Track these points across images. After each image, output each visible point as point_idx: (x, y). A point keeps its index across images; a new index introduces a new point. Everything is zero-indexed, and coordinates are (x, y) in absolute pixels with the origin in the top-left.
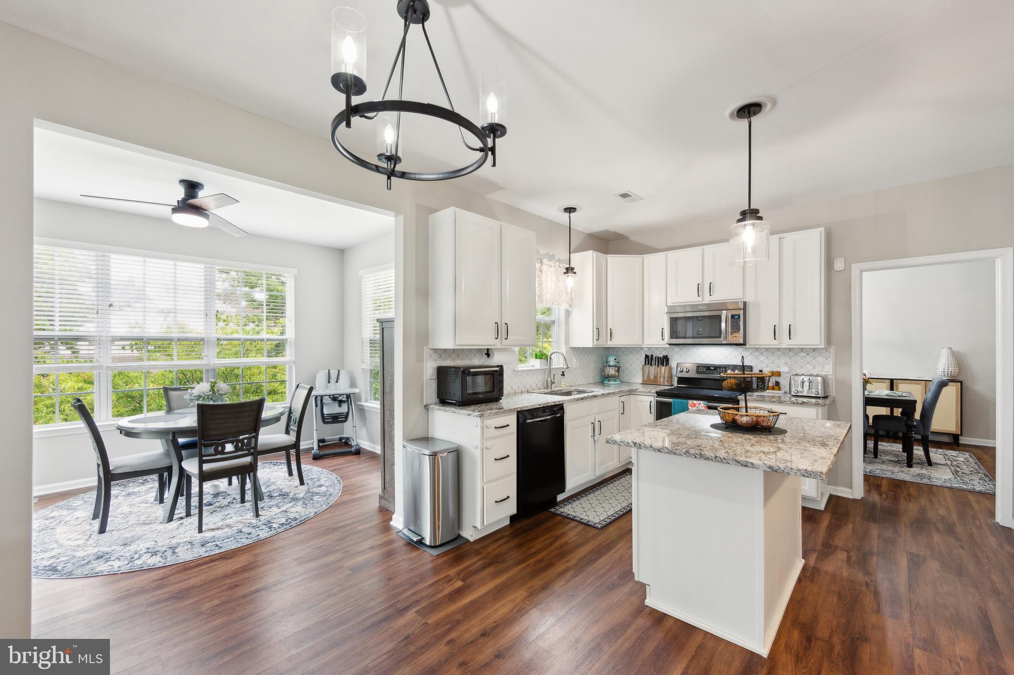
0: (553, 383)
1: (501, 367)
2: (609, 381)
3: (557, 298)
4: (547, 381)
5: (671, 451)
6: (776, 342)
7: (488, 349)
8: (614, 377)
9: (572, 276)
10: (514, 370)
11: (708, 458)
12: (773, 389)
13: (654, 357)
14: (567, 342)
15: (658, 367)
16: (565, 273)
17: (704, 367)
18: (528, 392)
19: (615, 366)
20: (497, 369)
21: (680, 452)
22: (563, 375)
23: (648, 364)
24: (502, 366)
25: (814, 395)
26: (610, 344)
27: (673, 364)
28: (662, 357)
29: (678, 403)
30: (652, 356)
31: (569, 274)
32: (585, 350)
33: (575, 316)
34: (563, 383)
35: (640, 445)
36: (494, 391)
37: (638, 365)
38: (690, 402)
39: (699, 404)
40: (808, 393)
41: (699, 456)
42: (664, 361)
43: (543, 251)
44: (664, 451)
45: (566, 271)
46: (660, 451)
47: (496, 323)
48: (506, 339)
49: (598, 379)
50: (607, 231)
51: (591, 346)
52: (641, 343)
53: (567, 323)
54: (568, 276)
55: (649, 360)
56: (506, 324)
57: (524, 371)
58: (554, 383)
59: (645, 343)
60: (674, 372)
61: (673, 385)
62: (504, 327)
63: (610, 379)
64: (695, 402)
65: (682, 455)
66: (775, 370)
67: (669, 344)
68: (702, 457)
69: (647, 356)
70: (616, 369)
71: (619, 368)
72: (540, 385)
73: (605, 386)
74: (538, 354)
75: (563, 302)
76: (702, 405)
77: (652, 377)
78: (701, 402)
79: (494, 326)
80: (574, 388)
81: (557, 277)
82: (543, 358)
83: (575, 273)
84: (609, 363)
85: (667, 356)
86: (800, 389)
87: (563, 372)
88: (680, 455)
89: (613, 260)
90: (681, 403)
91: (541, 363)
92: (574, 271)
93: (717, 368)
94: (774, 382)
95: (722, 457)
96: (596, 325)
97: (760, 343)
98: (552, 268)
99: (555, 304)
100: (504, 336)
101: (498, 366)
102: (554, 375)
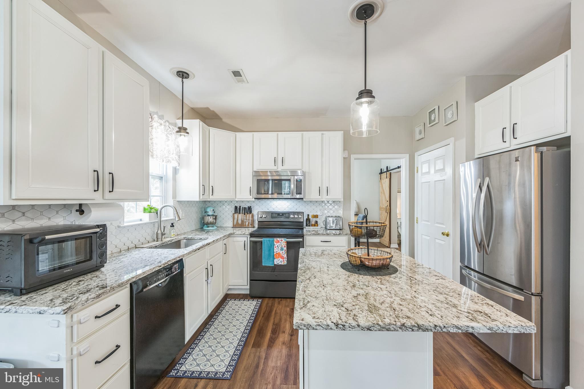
0: (163, 234)
1: (104, 227)
2: (208, 227)
3: (167, 155)
4: (157, 234)
5: (383, 328)
6: (320, 197)
7: (80, 205)
8: (213, 224)
9: (184, 135)
10: (119, 227)
11: (427, 329)
12: (315, 226)
13: (241, 208)
14: (174, 196)
15: (245, 214)
16: (177, 132)
17: (276, 213)
18: (136, 248)
19: (213, 215)
20: (98, 230)
21: (394, 327)
22: (172, 225)
23: (237, 213)
24: (105, 225)
25: (338, 228)
26: (211, 198)
27: (255, 212)
28: (247, 207)
29: (267, 241)
30: (240, 207)
31: (181, 134)
32: (190, 203)
33: (183, 174)
34: (172, 234)
35: (344, 326)
36: (91, 258)
37: (229, 214)
38: (275, 239)
39: (282, 240)
40: (335, 227)
41: (417, 329)
42: (249, 210)
43: (152, 109)
44: (375, 329)
45: (178, 130)
46: (370, 330)
47: (95, 171)
48: (110, 192)
49: (198, 226)
50: (208, 109)
51: (198, 200)
52: (235, 198)
53: (174, 179)
54: (181, 135)
55: (237, 210)
56: (110, 173)
57: (132, 226)
58: (165, 234)
59: (237, 198)
60: (256, 218)
61: (254, 227)
62: (108, 177)
63: (209, 225)
64: (278, 239)
65: (397, 330)
66: (315, 214)
67: (255, 199)
68: (420, 329)
69: (236, 207)
70: (214, 217)
71: (216, 216)
72: (149, 238)
73: (204, 231)
74: (146, 208)
75: (173, 160)
76: (284, 241)
77: (240, 222)
78: (283, 239)
79: (92, 176)
80: (183, 237)
81: (167, 136)
82: (152, 211)
83: (188, 133)
84: (208, 213)
85: (251, 207)
86: (332, 225)
87: (172, 224)
88: (395, 330)
89: (214, 131)
90: (269, 241)
91: (150, 217)
92: (187, 131)
93: (283, 214)
94: (315, 221)
95: (441, 325)
96: (202, 183)
97: (312, 198)
98: (163, 127)
99: (165, 161)
100: (108, 187)
101: (98, 226)
102: (164, 227)
